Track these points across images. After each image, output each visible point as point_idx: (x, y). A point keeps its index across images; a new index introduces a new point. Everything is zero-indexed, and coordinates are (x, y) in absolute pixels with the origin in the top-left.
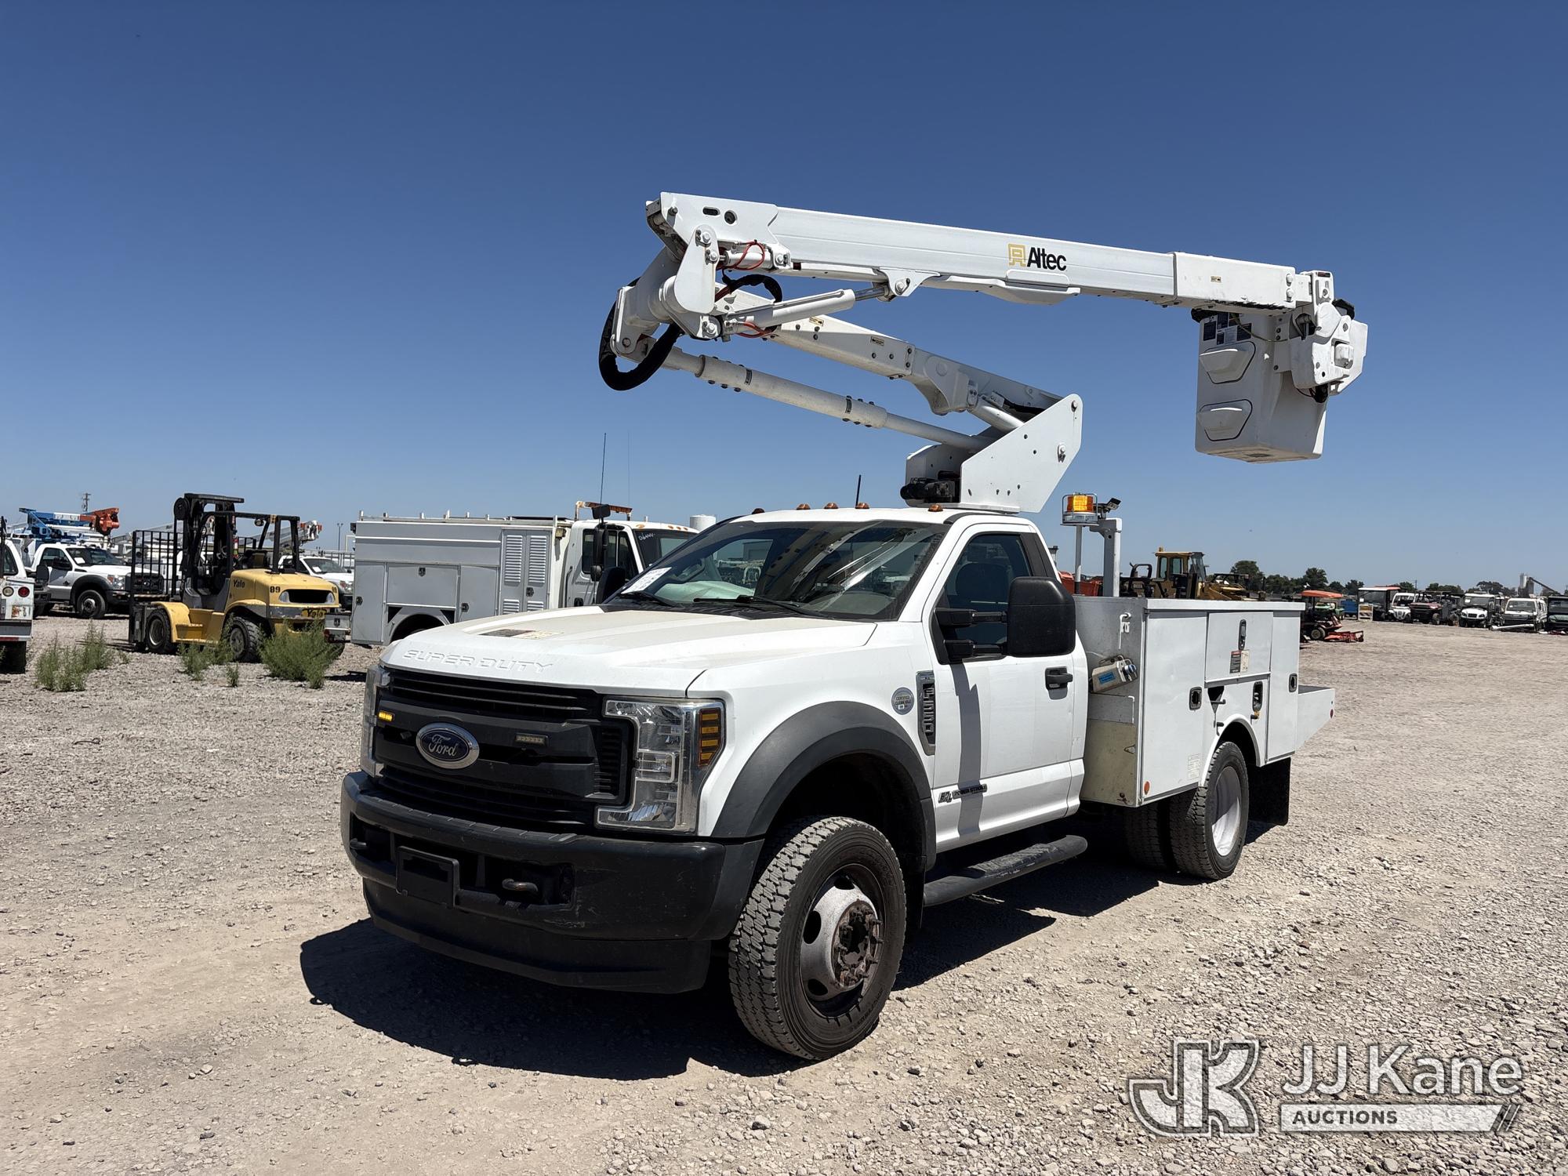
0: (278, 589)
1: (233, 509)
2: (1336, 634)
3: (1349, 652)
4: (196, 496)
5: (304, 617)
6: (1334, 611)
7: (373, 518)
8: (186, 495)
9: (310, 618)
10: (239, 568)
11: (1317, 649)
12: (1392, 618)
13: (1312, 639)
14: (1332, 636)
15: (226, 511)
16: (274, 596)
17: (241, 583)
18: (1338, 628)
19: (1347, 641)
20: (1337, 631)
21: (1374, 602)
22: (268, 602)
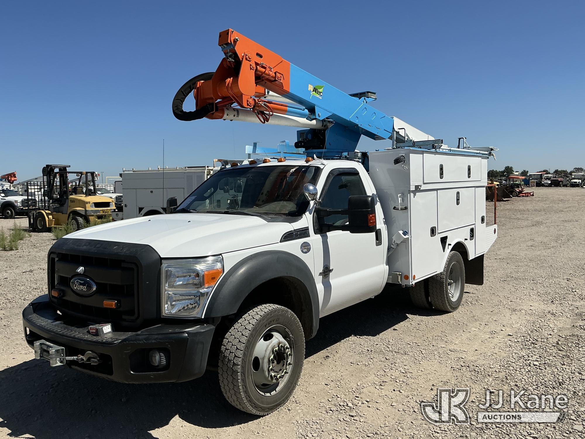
0: (89, 202)
1: (66, 170)
2: (523, 193)
3: (529, 201)
4: (51, 165)
5: (101, 213)
6: (520, 184)
7: (129, 171)
8: (46, 165)
9: (104, 214)
10: (71, 195)
11: (516, 200)
12: (543, 185)
13: (513, 196)
14: (521, 195)
15: (63, 171)
16: (88, 206)
17: (73, 201)
18: (523, 191)
19: (527, 196)
20: (523, 192)
21: (536, 179)
22: (85, 208)
